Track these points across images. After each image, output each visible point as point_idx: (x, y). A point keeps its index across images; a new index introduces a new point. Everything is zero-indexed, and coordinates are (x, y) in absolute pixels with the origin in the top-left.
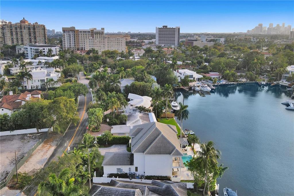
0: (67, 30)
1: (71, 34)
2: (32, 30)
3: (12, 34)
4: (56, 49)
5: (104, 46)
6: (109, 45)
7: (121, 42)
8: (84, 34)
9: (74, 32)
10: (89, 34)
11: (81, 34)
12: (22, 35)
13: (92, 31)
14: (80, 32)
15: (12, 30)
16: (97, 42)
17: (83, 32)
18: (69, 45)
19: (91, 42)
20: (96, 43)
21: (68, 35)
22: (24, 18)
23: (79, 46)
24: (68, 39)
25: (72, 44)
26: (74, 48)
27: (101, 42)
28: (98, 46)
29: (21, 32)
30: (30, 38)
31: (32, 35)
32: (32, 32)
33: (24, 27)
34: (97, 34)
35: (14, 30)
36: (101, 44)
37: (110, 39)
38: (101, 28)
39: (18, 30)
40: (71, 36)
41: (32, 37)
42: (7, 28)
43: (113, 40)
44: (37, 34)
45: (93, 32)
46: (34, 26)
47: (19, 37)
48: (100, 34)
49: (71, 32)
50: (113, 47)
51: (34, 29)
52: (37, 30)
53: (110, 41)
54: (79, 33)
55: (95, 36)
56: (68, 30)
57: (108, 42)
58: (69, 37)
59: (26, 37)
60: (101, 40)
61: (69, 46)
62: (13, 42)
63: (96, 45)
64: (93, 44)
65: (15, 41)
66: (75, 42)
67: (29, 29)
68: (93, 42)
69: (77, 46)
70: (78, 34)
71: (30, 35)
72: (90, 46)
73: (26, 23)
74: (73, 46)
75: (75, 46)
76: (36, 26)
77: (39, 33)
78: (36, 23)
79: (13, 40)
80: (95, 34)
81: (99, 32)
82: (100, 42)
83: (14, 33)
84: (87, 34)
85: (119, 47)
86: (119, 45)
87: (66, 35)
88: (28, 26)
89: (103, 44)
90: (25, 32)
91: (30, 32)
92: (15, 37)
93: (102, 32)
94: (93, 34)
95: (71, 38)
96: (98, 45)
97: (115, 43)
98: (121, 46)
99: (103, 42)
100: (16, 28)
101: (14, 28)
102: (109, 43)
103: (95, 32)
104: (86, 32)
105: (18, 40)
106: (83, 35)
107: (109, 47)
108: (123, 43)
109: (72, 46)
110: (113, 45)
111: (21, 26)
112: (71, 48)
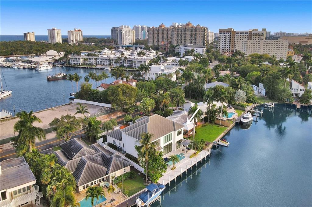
0: (223, 32)
1: (227, 36)
2: (194, 32)
3: (178, 36)
4: (203, 49)
5: (258, 49)
6: (265, 48)
7: (282, 46)
8: (241, 36)
9: (231, 33)
10: (247, 36)
11: (237, 36)
12: (185, 37)
13: (251, 32)
14: (238, 33)
15: (178, 32)
16: (251, 44)
17: (241, 33)
18: (223, 46)
19: (244, 44)
20: (249, 45)
21: (224, 37)
22: (189, 22)
23: (234, 48)
24: (224, 41)
25: (227, 46)
26: (228, 50)
27: (256, 44)
28: (251, 49)
29: (185, 33)
30: (191, 40)
31: (193, 36)
32: (193, 34)
33: (188, 29)
34: (256, 36)
35: (180, 32)
36: (255, 46)
37: (267, 42)
38: (263, 29)
39: (183, 32)
40: (227, 38)
41: (193, 39)
42: (175, 31)
43: (271, 42)
44: (198, 35)
45: (251, 34)
46: (196, 28)
47: (183, 39)
48: (259, 36)
49: (227, 33)
50: (270, 50)
51: (196, 31)
52: (198, 32)
53: (267, 43)
54: (236, 34)
55: (254, 38)
56: (225, 32)
57: (264, 44)
58: (225, 39)
59: (188, 38)
60: (256, 42)
61: (224, 48)
62: (178, 43)
63: (249, 47)
64: (246, 46)
65: (179, 41)
66: (230, 44)
67: (192, 31)
68: (246, 44)
69: (232, 48)
70: (235, 36)
71: (191, 36)
72: (242, 48)
73: (190, 26)
74: (228, 48)
75: (230, 48)
76: (197, 29)
77: (199, 35)
78: (199, 25)
79: (178, 41)
80: (254, 36)
81: (259, 33)
82: (254, 44)
83: (180, 35)
84: (244, 36)
85: (278, 51)
86: (278, 48)
87: (222, 36)
88: (191, 28)
89: (257, 46)
90: (188, 33)
91: (192, 33)
92: (179, 38)
93: (263, 33)
94: (251, 36)
95: (227, 40)
96: (252, 47)
97: (273, 46)
98: (282, 50)
99: (258, 44)
100: (181, 31)
101: (180, 31)
102: (266, 46)
103: (254, 33)
104: (243, 33)
105: (181, 41)
106: (239, 37)
107: (265, 50)
108: (285, 46)
109: (226, 48)
110: (270, 49)
111: (185, 29)
112: (225, 49)
